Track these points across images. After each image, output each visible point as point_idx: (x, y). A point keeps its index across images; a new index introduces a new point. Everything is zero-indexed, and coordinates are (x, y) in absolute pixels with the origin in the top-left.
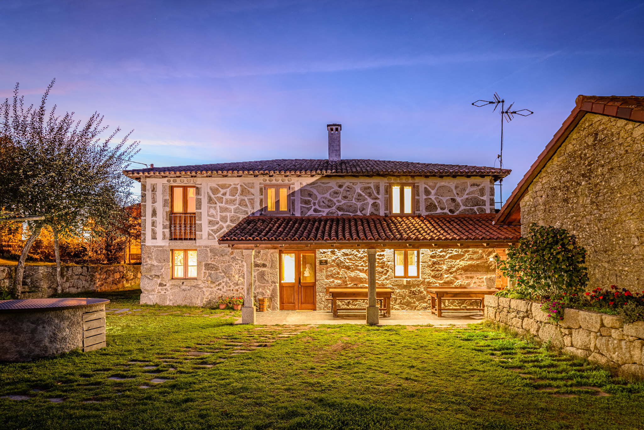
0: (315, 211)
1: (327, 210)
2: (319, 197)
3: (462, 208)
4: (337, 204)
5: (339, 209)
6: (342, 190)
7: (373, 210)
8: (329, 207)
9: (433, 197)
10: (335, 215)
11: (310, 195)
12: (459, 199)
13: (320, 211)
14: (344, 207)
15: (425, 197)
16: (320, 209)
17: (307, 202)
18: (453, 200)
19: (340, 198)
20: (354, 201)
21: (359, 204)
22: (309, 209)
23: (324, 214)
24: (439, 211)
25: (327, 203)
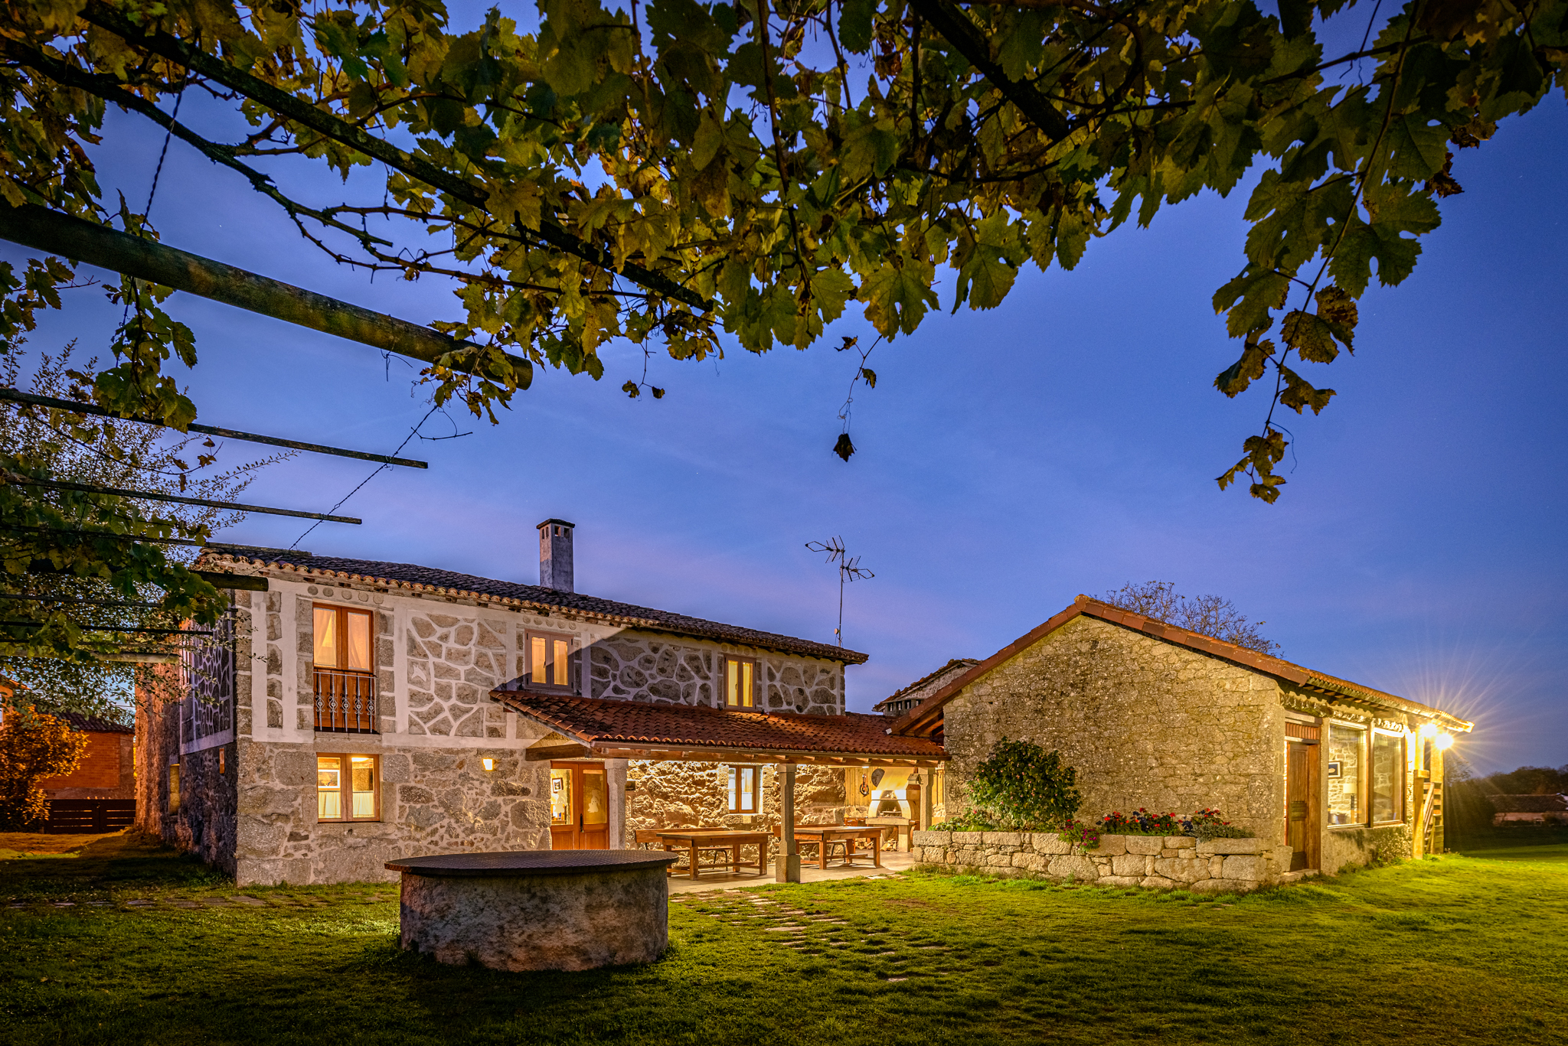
0: (616, 690)
1: (634, 691)
2: (622, 664)
3: (811, 704)
4: (650, 681)
5: (654, 690)
6: (657, 656)
7: (702, 697)
8: (638, 685)
9: (778, 684)
10: (647, 701)
11: (607, 659)
12: (807, 691)
13: (623, 692)
14: (661, 688)
15: (768, 683)
16: (623, 687)
17: (602, 673)
18: (801, 691)
19: (654, 671)
20: (674, 679)
21: (682, 685)
22: (605, 686)
23: (630, 698)
24: (785, 707)
25: (634, 677)
